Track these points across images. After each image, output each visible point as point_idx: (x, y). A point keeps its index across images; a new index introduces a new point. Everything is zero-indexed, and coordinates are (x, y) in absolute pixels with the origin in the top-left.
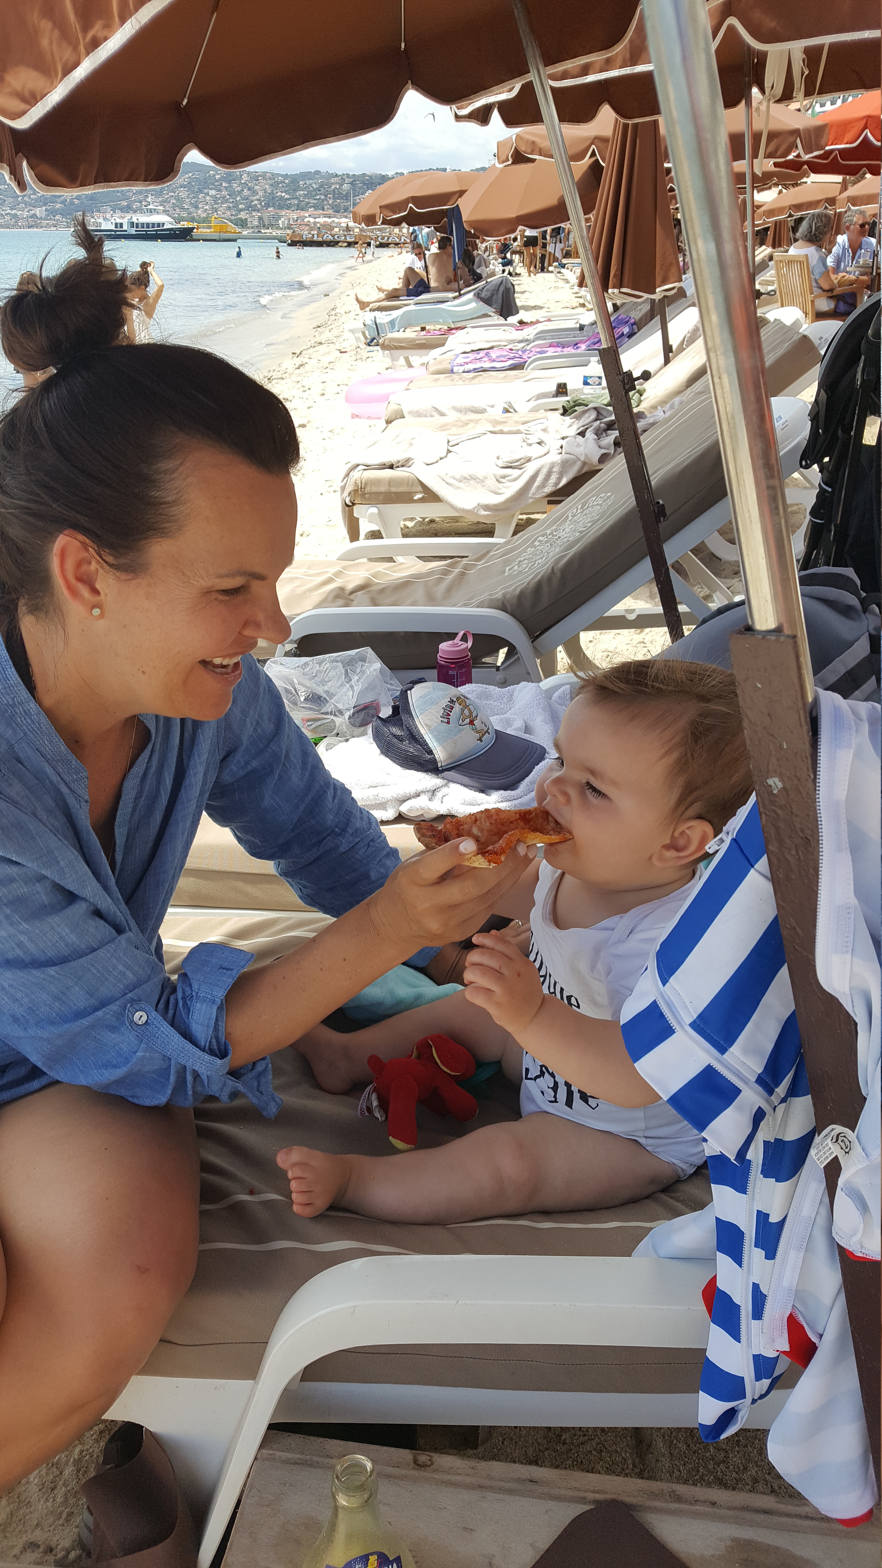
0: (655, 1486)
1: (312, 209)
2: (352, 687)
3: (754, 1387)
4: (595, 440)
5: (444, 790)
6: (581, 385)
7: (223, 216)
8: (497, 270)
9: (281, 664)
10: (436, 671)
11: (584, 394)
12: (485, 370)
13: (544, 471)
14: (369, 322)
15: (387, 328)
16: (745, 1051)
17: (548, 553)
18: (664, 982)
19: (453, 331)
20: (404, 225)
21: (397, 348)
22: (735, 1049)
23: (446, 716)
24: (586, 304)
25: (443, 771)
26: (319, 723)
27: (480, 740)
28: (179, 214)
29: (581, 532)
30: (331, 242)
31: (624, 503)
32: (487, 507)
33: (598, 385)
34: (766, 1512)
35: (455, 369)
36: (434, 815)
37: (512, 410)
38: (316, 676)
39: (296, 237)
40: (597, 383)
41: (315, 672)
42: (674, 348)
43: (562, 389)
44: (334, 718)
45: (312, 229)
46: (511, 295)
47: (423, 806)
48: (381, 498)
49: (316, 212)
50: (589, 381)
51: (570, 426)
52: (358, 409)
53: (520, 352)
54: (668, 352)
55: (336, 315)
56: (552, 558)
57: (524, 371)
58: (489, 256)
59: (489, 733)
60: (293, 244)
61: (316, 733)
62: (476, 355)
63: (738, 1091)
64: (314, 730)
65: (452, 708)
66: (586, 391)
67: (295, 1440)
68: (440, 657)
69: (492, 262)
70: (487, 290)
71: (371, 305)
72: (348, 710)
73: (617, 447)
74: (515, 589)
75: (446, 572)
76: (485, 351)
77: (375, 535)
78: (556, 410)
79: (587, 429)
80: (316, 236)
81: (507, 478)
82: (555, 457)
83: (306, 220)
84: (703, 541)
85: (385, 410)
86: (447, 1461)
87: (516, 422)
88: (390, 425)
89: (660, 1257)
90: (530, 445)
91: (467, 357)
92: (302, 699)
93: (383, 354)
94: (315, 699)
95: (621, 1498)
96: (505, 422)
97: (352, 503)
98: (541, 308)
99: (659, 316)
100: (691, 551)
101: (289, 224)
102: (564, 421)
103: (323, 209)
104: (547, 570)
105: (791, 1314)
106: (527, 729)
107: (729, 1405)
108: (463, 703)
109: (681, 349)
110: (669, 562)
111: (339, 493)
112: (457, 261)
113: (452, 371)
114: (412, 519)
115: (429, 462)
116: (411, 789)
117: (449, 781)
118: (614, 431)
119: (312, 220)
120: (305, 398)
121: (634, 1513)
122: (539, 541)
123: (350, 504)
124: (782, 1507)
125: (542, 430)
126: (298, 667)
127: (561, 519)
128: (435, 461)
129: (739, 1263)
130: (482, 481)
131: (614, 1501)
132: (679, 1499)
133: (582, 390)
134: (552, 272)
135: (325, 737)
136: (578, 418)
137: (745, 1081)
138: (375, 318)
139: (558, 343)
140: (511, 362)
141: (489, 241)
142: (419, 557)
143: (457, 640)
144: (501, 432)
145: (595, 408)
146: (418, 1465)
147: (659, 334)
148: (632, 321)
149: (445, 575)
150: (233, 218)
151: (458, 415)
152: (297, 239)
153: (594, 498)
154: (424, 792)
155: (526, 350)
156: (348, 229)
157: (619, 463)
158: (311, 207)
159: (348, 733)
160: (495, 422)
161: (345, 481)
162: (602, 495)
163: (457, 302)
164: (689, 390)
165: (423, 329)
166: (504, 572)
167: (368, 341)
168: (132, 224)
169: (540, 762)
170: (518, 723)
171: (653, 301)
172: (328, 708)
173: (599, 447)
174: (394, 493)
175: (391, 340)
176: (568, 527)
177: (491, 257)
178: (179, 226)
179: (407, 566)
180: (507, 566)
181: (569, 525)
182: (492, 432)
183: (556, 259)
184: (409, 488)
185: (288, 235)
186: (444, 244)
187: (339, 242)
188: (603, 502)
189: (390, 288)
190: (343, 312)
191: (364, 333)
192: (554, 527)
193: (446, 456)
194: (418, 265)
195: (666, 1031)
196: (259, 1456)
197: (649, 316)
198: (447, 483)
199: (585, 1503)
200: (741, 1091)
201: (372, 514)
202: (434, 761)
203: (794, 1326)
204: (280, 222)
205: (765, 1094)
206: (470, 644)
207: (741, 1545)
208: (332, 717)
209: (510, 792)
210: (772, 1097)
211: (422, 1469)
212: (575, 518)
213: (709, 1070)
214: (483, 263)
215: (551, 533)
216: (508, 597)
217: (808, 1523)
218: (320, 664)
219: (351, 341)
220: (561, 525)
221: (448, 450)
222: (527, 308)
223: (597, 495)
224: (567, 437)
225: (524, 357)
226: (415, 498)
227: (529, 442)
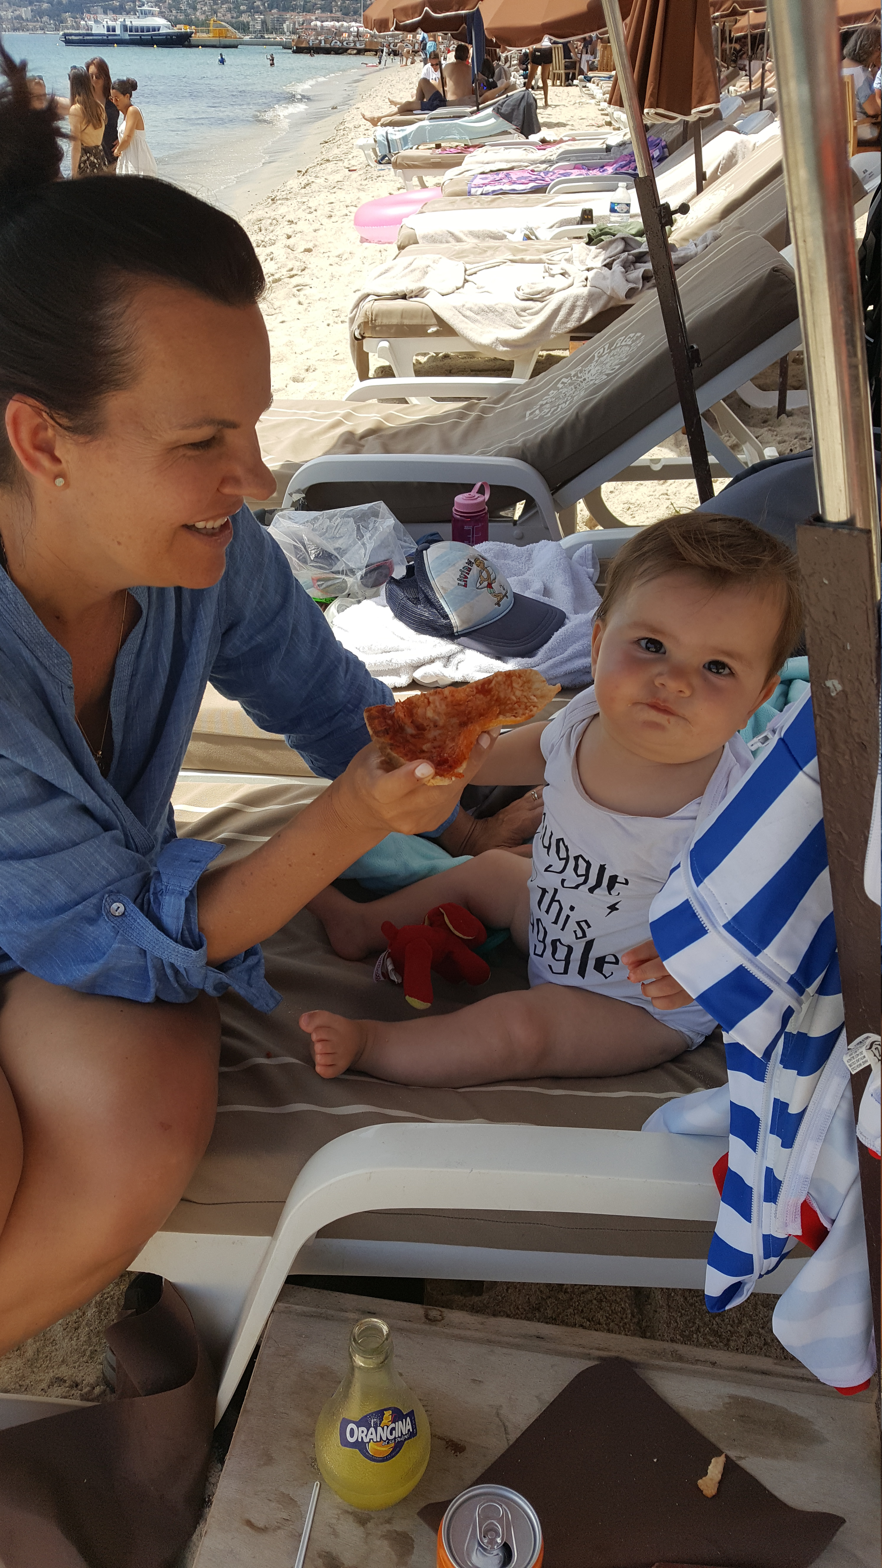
0: (657, 1345)
1: (319, 11)
2: (364, 544)
3: (761, 1264)
4: (622, 272)
5: (460, 656)
6: (607, 212)
7: (222, 18)
8: (518, 82)
9: (290, 518)
10: (450, 525)
11: (611, 222)
12: (504, 193)
13: (568, 305)
14: (379, 138)
15: (399, 144)
16: (779, 953)
17: (573, 397)
18: (698, 882)
19: (471, 150)
20: (419, 30)
21: (409, 167)
22: (769, 952)
23: (464, 579)
24: (612, 122)
25: (459, 636)
26: (330, 583)
27: (498, 604)
28: (176, 17)
29: (608, 375)
30: (339, 48)
31: (655, 345)
32: (505, 343)
33: (626, 213)
34: (764, 1373)
35: (473, 191)
36: (449, 682)
37: (533, 237)
38: (326, 532)
39: (302, 44)
40: (625, 210)
41: (325, 528)
42: (708, 175)
43: (587, 216)
44: (346, 578)
45: (318, 34)
46: (533, 111)
47: (438, 672)
48: (393, 331)
49: (324, 15)
50: (616, 208)
51: (596, 257)
52: (368, 232)
53: (542, 174)
54: (702, 180)
55: (344, 130)
56: (577, 402)
57: (547, 194)
58: (510, 67)
59: (507, 597)
60: (299, 50)
61: (327, 592)
62: (495, 176)
63: (769, 992)
64: (325, 591)
65: (470, 570)
66: (613, 219)
67: (310, 1294)
68: (456, 510)
69: (513, 73)
70: (508, 105)
71: (383, 120)
72: (360, 569)
73: (645, 281)
74: (536, 436)
75: (461, 415)
76: (505, 172)
77: (386, 372)
78: (580, 238)
79: (614, 260)
80: (323, 42)
81: (528, 311)
82: (581, 290)
83: (313, 24)
84: (735, 391)
85: (396, 235)
86: (456, 1316)
87: (538, 250)
88: (403, 251)
89: (670, 1132)
90: (553, 276)
91: (486, 178)
92: (312, 557)
93: (395, 173)
94: (326, 557)
95: (624, 1356)
96: (526, 250)
97: (362, 336)
98: (564, 125)
99: (693, 138)
100: (724, 400)
101: (294, 28)
102: (590, 251)
103: (331, 12)
104: (571, 415)
105: (805, 1201)
106: (546, 592)
107: (735, 1280)
108: (482, 565)
109: (715, 177)
110: (701, 412)
111: (347, 325)
112: (476, 72)
113: (469, 194)
114: (425, 354)
115: (444, 292)
116: (425, 655)
117: (465, 647)
118: (642, 264)
119: (319, 23)
120: (311, 221)
121: (637, 1370)
122: (563, 383)
123: (360, 338)
124: (779, 1369)
125: (566, 260)
126: (307, 522)
127: (587, 359)
128: (450, 291)
129: (754, 1147)
130: (502, 314)
131: (617, 1358)
132: (680, 1358)
133: (609, 217)
134: (577, 86)
135: (336, 597)
136: (604, 248)
137: (777, 982)
138: (387, 133)
139: (583, 165)
140: (532, 184)
141: (511, 50)
142: (432, 398)
143: (474, 492)
144: (522, 261)
145: (623, 239)
146: (430, 1320)
147: (692, 159)
148: (663, 143)
149: (462, 418)
150: (234, 20)
151: (476, 241)
152: (303, 45)
153: (623, 338)
154: (439, 658)
155: (549, 172)
156: (358, 35)
157: (650, 300)
158: (318, 9)
159: (360, 593)
160: (515, 251)
161: (354, 312)
162: (632, 335)
163: (475, 117)
164: (723, 223)
165: (438, 146)
166: (525, 416)
167: (379, 158)
168: (125, 28)
169: (560, 627)
170: (537, 585)
171: (686, 123)
172: (340, 566)
173: (627, 280)
174: (406, 325)
175: (404, 158)
176: (594, 369)
177: (512, 68)
178: (176, 30)
179: (421, 408)
180: (527, 410)
181: (595, 366)
182: (512, 261)
183: (581, 72)
184: (423, 321)
185: (293, 40)
186: (461, 54)
187: (347, 49)
188: (633, 342)
189: (404, 101)
190: (351, 126)
191: (374, 150)
192: (579, 368)
193: (463, 286)
194: (434, 77)
195: (699, 931)
196: (276, 1309)
197: (681, 138)
198: (464, 316)
199: (590, 1359)
200: (772, 991)
201: (383, 348)
202: (450, 626)
203: (807, 1212)
204: (285, 26)
205: (796, 994)
206: (487, 496)
207: (738, 1402)
208: (343, 577)
209: (528, 659)
210: (802, 997)
211: (434, 1323)
212: (602, 359)
213: (741, 971)
214: (504, 75)
215: (576, 375)
216: (528, 445)
217: (805, 1384)
218: (330, 518)
219: (359, 158)
220: (586, 365)
221: (465, 279)
222: (550, 125)
223: (626, 334)
224: (592, 269)
225: (547, 179)
226: (429, 331)
227: (552, 272)
